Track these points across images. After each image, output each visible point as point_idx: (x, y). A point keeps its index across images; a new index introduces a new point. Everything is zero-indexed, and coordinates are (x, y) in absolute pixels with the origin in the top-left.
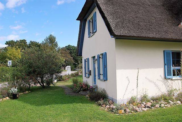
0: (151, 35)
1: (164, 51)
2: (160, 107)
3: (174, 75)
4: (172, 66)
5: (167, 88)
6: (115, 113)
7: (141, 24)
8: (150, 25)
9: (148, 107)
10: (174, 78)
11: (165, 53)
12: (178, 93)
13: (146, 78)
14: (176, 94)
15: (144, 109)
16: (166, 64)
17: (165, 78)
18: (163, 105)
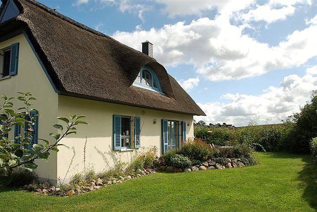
0: (105, 96)
1: (113, 115)
2: (112, 183)
3: (122, 146)
4: (121, 135)
5: (115, 163)
6: (62, 196)
7: (92, 78)
8: (103, 82)
9: (100, 185)
10: (123, 149)
11: (115, 118)
12: (126, 167)
13: (95, 147)
14: (124, 168)
15: (96, 187)
16: (115, 131)
17: (113, 149)
18: (115, 182)
